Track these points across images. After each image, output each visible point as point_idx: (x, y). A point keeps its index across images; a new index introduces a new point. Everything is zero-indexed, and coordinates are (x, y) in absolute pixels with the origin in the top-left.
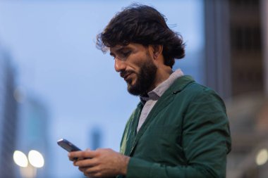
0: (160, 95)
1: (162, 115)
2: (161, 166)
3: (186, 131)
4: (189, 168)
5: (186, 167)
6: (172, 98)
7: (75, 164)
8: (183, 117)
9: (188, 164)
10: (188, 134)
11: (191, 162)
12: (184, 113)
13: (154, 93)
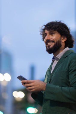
0: (59, 58)
1: (60, 66)
2: (60, 87)
3: (70, 73)
4: (71, 88)
5: (70, 87)
6: (64, 59)
7: (24, 86)
8: (69, 67)
9: (71, 86)
10: (70, 74)
11: (72, 85)
12: (69, 65)
13: (57, 57)
